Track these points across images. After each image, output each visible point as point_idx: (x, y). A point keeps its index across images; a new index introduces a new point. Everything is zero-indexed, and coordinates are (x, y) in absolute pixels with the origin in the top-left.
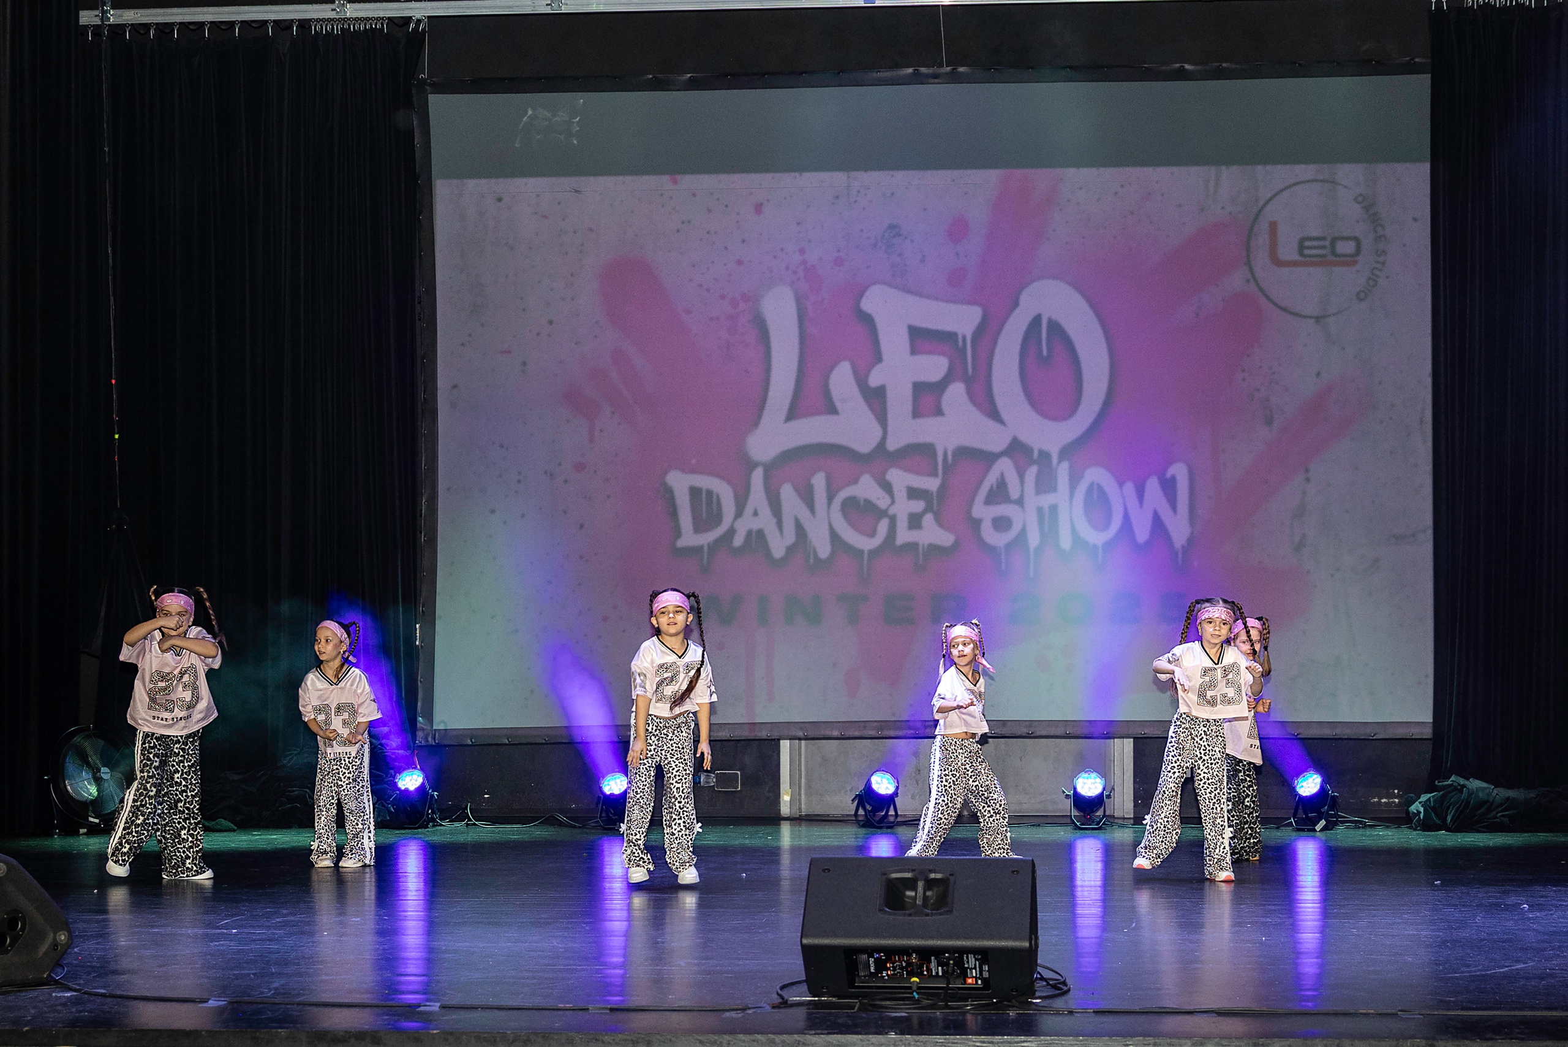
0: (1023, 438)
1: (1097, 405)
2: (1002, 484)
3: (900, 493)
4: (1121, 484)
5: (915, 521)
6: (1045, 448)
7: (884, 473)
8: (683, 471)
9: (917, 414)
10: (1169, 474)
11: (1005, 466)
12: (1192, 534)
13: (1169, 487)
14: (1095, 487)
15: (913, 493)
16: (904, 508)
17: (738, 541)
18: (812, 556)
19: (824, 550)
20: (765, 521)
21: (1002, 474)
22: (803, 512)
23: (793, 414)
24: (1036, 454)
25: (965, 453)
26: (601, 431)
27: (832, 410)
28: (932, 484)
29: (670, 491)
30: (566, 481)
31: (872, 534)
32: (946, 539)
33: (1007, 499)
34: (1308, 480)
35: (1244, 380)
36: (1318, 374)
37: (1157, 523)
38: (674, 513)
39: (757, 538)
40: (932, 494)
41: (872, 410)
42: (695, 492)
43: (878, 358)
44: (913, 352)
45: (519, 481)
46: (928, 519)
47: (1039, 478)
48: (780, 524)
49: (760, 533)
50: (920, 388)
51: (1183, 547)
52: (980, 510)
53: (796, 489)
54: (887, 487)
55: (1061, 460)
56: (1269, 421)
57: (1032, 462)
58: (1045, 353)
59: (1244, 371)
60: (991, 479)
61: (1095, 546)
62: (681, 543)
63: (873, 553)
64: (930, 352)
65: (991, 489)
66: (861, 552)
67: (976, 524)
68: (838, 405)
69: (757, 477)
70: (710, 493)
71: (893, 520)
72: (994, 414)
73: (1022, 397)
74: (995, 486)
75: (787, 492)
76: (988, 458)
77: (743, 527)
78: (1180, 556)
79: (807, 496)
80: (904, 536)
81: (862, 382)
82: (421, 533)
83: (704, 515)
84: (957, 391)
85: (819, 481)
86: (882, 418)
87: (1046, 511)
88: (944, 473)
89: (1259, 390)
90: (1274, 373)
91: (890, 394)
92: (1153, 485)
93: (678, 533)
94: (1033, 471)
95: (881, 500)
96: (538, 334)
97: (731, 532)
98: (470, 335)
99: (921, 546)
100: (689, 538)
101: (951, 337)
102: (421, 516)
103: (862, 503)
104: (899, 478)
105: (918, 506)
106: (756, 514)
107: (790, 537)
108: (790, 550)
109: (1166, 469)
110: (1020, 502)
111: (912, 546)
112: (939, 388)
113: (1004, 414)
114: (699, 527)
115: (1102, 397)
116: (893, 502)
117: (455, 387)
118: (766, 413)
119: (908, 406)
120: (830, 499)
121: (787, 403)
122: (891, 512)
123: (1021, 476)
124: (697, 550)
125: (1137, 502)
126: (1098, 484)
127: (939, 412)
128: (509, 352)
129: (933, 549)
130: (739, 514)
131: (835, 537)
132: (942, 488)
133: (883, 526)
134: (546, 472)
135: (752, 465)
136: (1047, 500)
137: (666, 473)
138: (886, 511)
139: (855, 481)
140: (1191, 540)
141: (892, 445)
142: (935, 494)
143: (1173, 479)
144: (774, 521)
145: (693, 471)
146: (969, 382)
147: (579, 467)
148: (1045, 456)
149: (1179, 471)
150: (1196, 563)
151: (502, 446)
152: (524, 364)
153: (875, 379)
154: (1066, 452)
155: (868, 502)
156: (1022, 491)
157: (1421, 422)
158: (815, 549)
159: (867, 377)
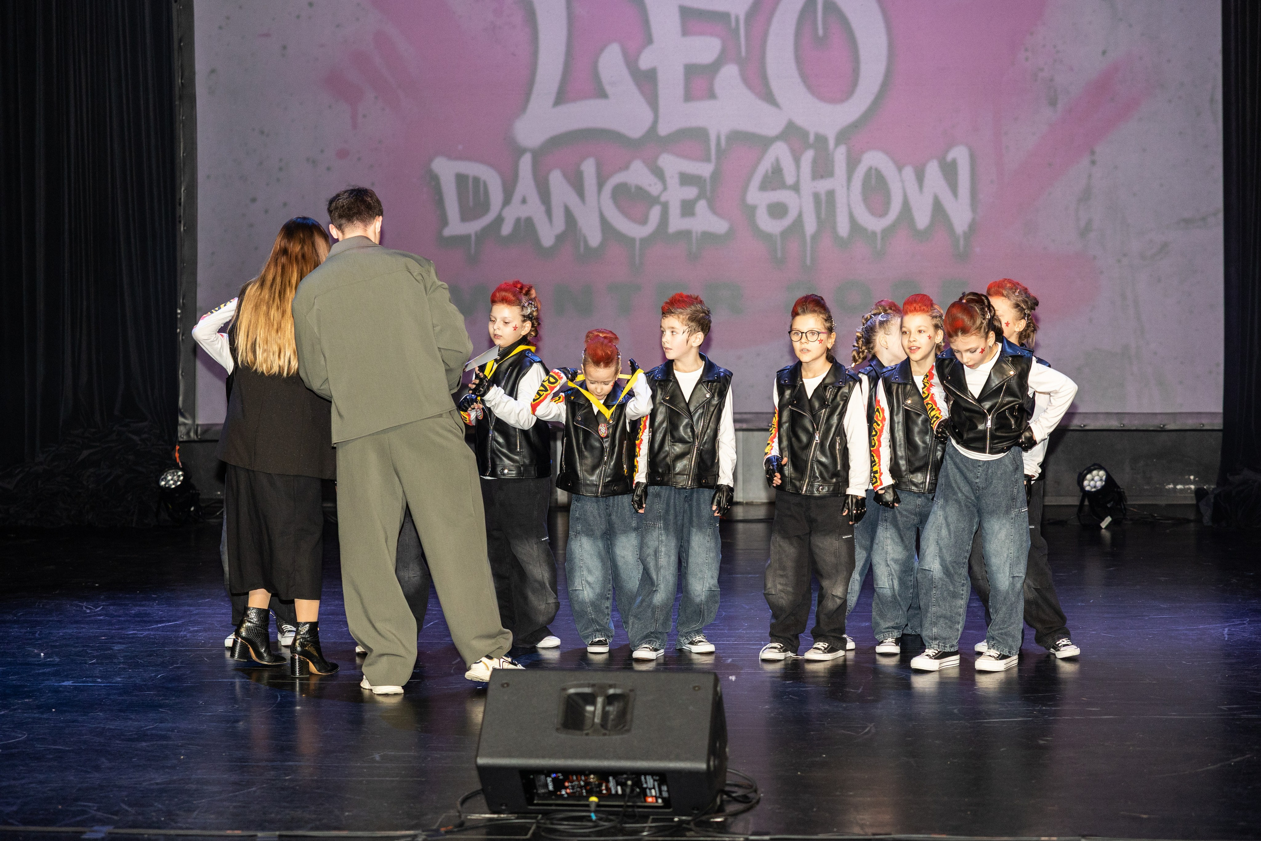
0: (801, 121)
1: (875, 88)
2: (777, 170)
3: (673, 181)
4: (900, 169)
5: (688, 208)
6: (822, 131)
7: (656, 158)
8: (450, 157)
9: (689, 97)
10: (950, 157)
11: (780, 151)
12: (974, 220)
13: (950, 172)
14: (873, 171)
15: (686, 179)
16: (676, 194)
17: (506, 229)
18: (582, 244)
19: (594, 238)
20: (534, 209)
21: (777, 160)
22: (573, 200)
23: (562, 97)
24: (812, 138)
25: (738, 138)
26: (364, 116)
27: (601, 93)
28: (705, 170)
29: (434, 180)
30: (328, 169)
31: (644, 221)
32: (719, 226)
33: (782, 185)
34: (1093, 163)
35: (1027, 59)
36: (1104, 53)
37: (938, 208)
38: (439, 201)
39: (526, 227)
40: (705, 180)
41: (642, 92)
42: (461, 179)
43: (649, 40)
44: (686, 32)
45: (281, 169)
46: (701, 206)
47: (815, 162)
48: (549, 212)
49: (529, 221)
50: (692, 71)
51: (965, 233)
52: (757, 197)
53: (565, 175)
54: (659, 173)
55: (837, 144)
56: (1053, 103)
57: (807, 146)
58: (821, 32)
59: (1026, 50)
60: (765, 165)
61: (874, 234)
62: (447, 232)
63: (645, 241)
64: (702, 33)
65: (766, 176)
66: (633, 240)
67: (753, 209)
68: (608, 89)
69: (526, 163)
70: (476, 180)
71: (665, 207)
72: (769, 97)
73: (797, 79)
74: (770, 172)
75: (556, 179)
76: (764, 143)
77: (511, 214)
78: (962, 242)
79: (577, 183)
80: (676, 223)
81: (631, 63)
82: (180, 222)
83: (471, 204)
84: (730, 73)
85: (589, 168)
86: (653, 101)
87: (823, 197)
88: (718, 158)
89: (1042, 70)
90: (1058, 52)
91: (661, 76)
92: (933, 170)
93: (444, 221)
94: (808, 156)
95: (653, 187)
96: (298, 17)
97: (499, 220)
98: (228, 18)
99: (694, 235)
100: (456, 227)
101: (723, 17)
102: (180, 204)
103: (633, 190)
104: (671, 164)
105: (691, 192)
106: (524, 201)
107: (559, 224)
108: (560, 238)
109: (947, 151)
110: (796, 188)
111: (685, 234)
112: (714, 68)
113: (780, 99)
114: (466, 216)
115: (880, 78)
116: (665, 188)
117: (213, 71)
118: (534, 97)
119: (680, 91)
120: (600, 185)
121: (554, 87)
122: (663, 199)
123: (797, 160)
124: (465, 239)
125: (916, 187)
126: (876, 169)
127: (711, 95)
128: (267, 35)
129: (708, 237)
130: (507, 201)
131: (605, 224)
132: (716, 176)
133: (655, 214)
134: (308, 160)
135: (520, 151)
136: (823, 186)
137: (431, 160)
138: (659, 197)
139: (626, 167)
140: (973, 227)
141: (664, 130)
142: (708, 180)
143: (954, 163)
144: (542, 208)
145: (460, 157)
146: (742, 64)
147: (342, 154)
148: (821, 140)
149: (960, 154)
150: (978, 250)
151: (262, 133)
152: (284, 48)
153: (645, 62)
154: (843, 136)
155: (639, 189)
156: (798, 176)
157: (1212, 100)
158: (585, 237)
159: (637, 60)
